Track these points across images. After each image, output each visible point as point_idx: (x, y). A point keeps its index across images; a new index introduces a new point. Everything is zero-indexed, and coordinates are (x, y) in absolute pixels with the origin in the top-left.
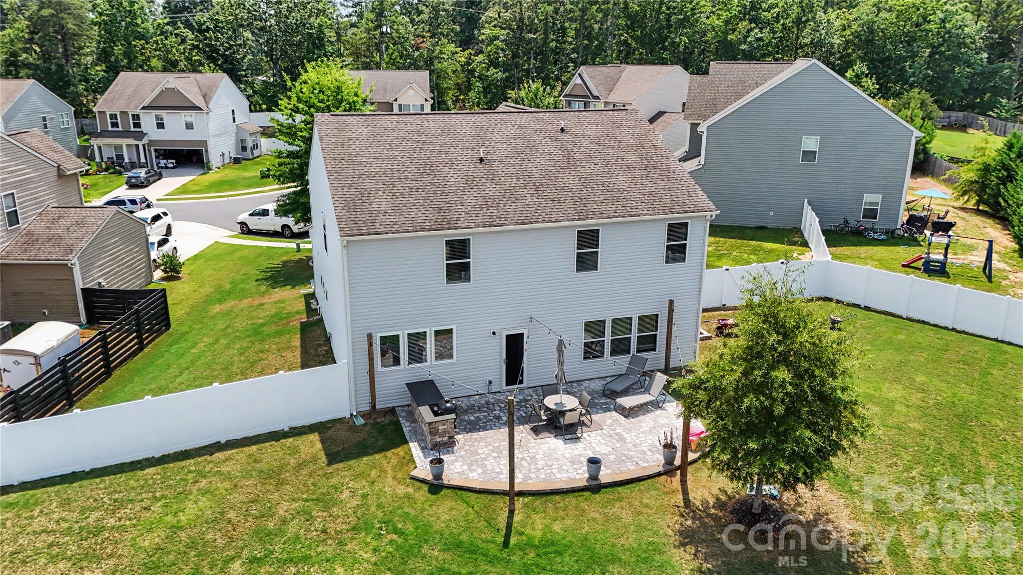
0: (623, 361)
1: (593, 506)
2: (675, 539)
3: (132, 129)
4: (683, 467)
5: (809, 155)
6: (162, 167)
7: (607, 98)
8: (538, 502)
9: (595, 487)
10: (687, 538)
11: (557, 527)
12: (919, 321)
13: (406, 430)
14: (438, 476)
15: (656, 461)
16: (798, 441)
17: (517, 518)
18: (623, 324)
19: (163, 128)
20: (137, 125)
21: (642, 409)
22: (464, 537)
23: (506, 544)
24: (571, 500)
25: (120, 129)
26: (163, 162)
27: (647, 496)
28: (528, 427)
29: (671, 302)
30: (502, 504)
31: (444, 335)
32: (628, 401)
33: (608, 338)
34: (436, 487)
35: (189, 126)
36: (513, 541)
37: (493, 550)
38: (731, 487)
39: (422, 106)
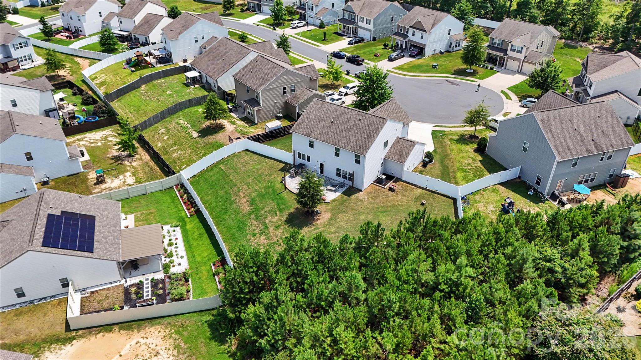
3: (405, 34)
8: (289, 192)
11: (286, 196)
17: (284, 192)
19: (414, 36)
20: (407, 33)
22: (275, 190)
23: (278, 194)
25: (402, 32)
31: (309, 157)
33: (342, 174)
37: (276, 194)
39: (522, 48)
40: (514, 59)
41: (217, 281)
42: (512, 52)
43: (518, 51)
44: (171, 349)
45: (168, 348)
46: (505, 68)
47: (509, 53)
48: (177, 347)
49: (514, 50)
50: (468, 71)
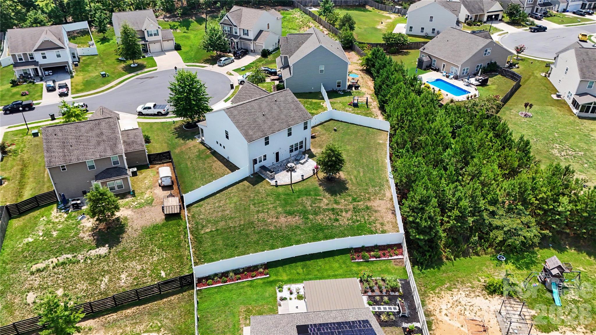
0: (297, 152)
1: (304, 183)
2: (318, 185)
3: (30, 60)
4: (317, 173)
5: (322, 71)
6: (47, 75)
7: (240, 26)
8: (295, 185)
9: (303, 180)
10: (320, 185)
11: (300, 188)
12: (351, 124)
13: (263, 176)
14: (276, 184)
15: (311, 173)
16: (337, 167)
17: (293, 188)
18: (296, 144)
19: (46, 58)
20: (32, 58)
21: (305, 162)
22: (286, 193)
23: (293, 192)
24: (300, 183)
25: (24, 61)
26: (47, 73)
27: (312, 179)
28: (285, 171)
29: (306, 138)
30: (290, 187)
31: (265, 156)
32: (302, 161)
33: (294, 148)
34: (277, 186)
35: (59, 56)
36: (294, 191)
37: (292, 194)
38: (325, 175)
39: (157, 30)
40: (154, 42)
41: (375, 259)
42: (150, 37)
43: (155, 35)
44: (452, 293)
45: (451, 295)
46: (150, 52)
47: (147, 38)
48: (449, 289)
49: (151, 35)
50: (132, 65)
